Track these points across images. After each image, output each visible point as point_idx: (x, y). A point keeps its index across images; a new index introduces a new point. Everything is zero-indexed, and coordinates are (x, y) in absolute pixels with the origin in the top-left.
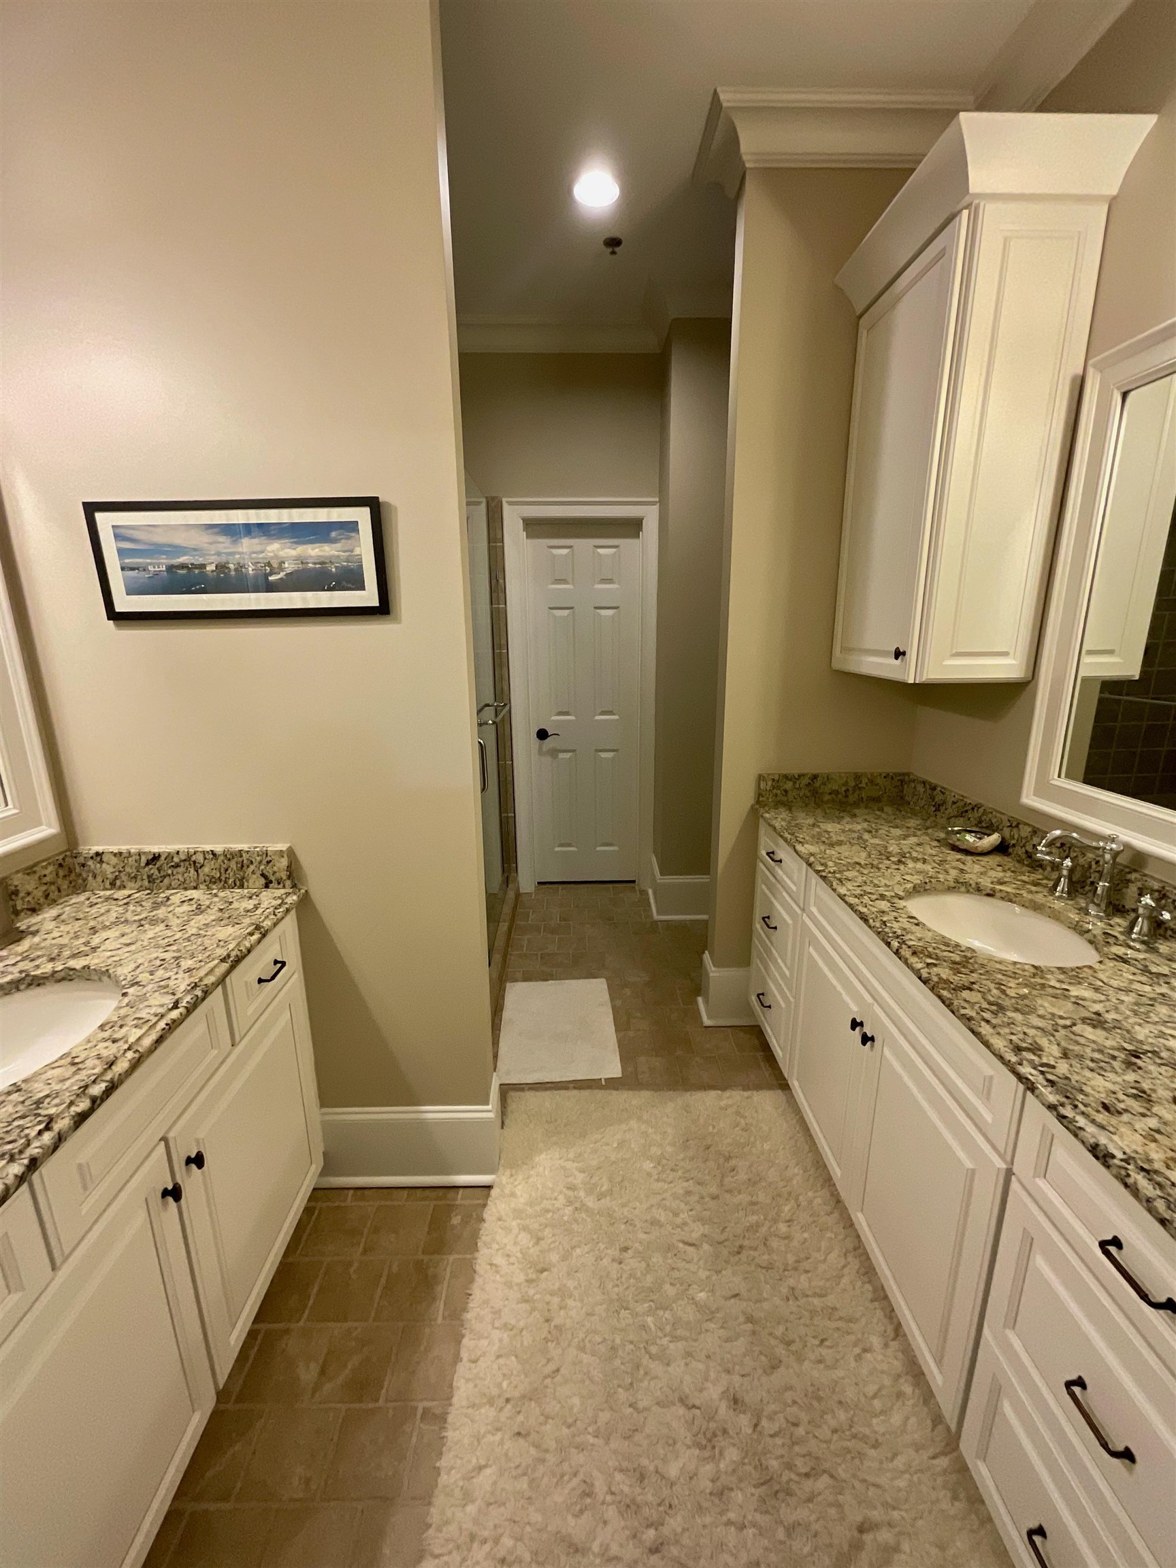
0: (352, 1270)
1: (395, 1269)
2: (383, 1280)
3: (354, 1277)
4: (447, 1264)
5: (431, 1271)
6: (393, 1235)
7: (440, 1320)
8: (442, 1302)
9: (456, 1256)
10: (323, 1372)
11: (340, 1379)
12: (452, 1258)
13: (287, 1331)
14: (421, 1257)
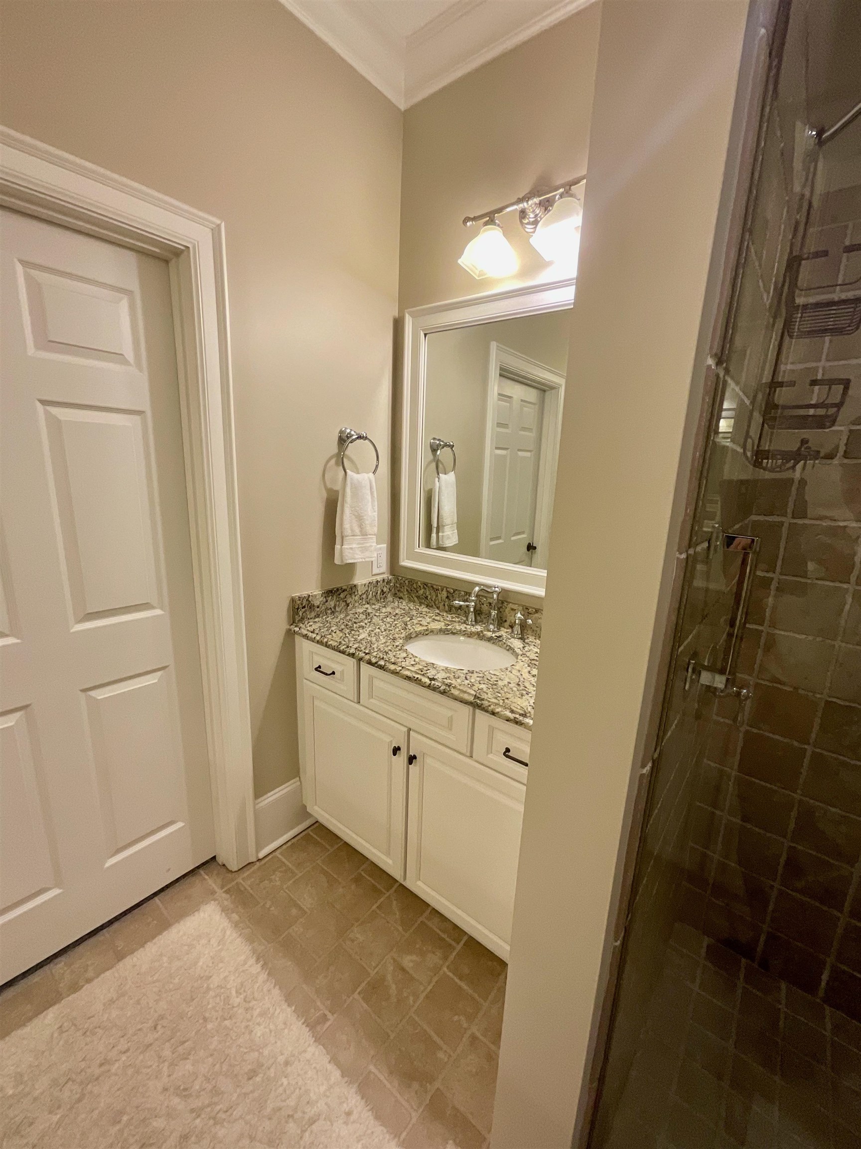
0: (462, 1018)
1: (441, 1055)
2: (436, 1038)
3: (456, 1018)
4: (412, 1108)
5: (416, 1085)
6: (474, 1070)
7: (372, 1068)
8: (382, 1078)
9: (414, 1120)
10: (403, 969)
11: (389, 977)
12: (415, 1116)
13: (445, 958)
14: (437, 1084)
